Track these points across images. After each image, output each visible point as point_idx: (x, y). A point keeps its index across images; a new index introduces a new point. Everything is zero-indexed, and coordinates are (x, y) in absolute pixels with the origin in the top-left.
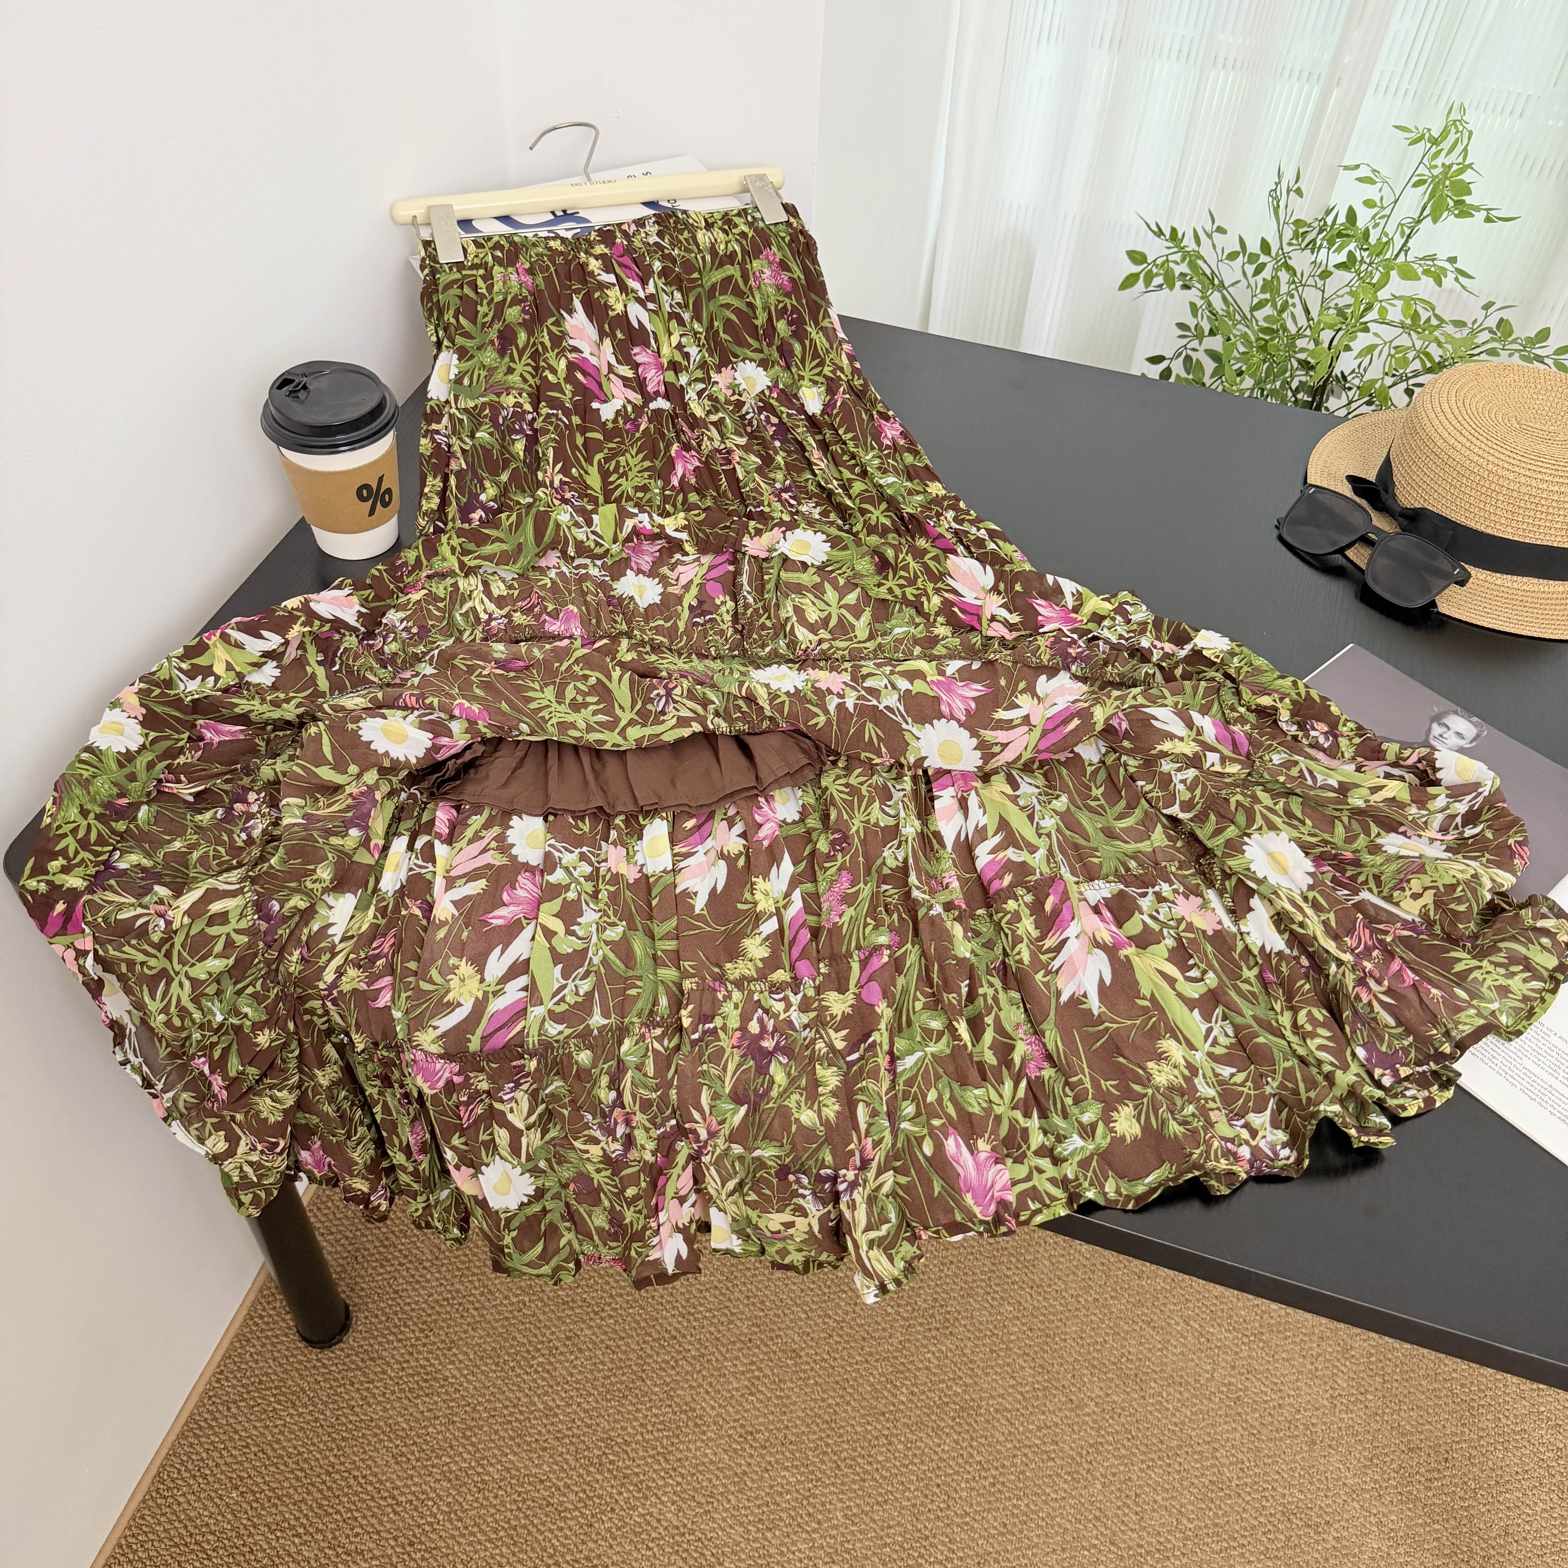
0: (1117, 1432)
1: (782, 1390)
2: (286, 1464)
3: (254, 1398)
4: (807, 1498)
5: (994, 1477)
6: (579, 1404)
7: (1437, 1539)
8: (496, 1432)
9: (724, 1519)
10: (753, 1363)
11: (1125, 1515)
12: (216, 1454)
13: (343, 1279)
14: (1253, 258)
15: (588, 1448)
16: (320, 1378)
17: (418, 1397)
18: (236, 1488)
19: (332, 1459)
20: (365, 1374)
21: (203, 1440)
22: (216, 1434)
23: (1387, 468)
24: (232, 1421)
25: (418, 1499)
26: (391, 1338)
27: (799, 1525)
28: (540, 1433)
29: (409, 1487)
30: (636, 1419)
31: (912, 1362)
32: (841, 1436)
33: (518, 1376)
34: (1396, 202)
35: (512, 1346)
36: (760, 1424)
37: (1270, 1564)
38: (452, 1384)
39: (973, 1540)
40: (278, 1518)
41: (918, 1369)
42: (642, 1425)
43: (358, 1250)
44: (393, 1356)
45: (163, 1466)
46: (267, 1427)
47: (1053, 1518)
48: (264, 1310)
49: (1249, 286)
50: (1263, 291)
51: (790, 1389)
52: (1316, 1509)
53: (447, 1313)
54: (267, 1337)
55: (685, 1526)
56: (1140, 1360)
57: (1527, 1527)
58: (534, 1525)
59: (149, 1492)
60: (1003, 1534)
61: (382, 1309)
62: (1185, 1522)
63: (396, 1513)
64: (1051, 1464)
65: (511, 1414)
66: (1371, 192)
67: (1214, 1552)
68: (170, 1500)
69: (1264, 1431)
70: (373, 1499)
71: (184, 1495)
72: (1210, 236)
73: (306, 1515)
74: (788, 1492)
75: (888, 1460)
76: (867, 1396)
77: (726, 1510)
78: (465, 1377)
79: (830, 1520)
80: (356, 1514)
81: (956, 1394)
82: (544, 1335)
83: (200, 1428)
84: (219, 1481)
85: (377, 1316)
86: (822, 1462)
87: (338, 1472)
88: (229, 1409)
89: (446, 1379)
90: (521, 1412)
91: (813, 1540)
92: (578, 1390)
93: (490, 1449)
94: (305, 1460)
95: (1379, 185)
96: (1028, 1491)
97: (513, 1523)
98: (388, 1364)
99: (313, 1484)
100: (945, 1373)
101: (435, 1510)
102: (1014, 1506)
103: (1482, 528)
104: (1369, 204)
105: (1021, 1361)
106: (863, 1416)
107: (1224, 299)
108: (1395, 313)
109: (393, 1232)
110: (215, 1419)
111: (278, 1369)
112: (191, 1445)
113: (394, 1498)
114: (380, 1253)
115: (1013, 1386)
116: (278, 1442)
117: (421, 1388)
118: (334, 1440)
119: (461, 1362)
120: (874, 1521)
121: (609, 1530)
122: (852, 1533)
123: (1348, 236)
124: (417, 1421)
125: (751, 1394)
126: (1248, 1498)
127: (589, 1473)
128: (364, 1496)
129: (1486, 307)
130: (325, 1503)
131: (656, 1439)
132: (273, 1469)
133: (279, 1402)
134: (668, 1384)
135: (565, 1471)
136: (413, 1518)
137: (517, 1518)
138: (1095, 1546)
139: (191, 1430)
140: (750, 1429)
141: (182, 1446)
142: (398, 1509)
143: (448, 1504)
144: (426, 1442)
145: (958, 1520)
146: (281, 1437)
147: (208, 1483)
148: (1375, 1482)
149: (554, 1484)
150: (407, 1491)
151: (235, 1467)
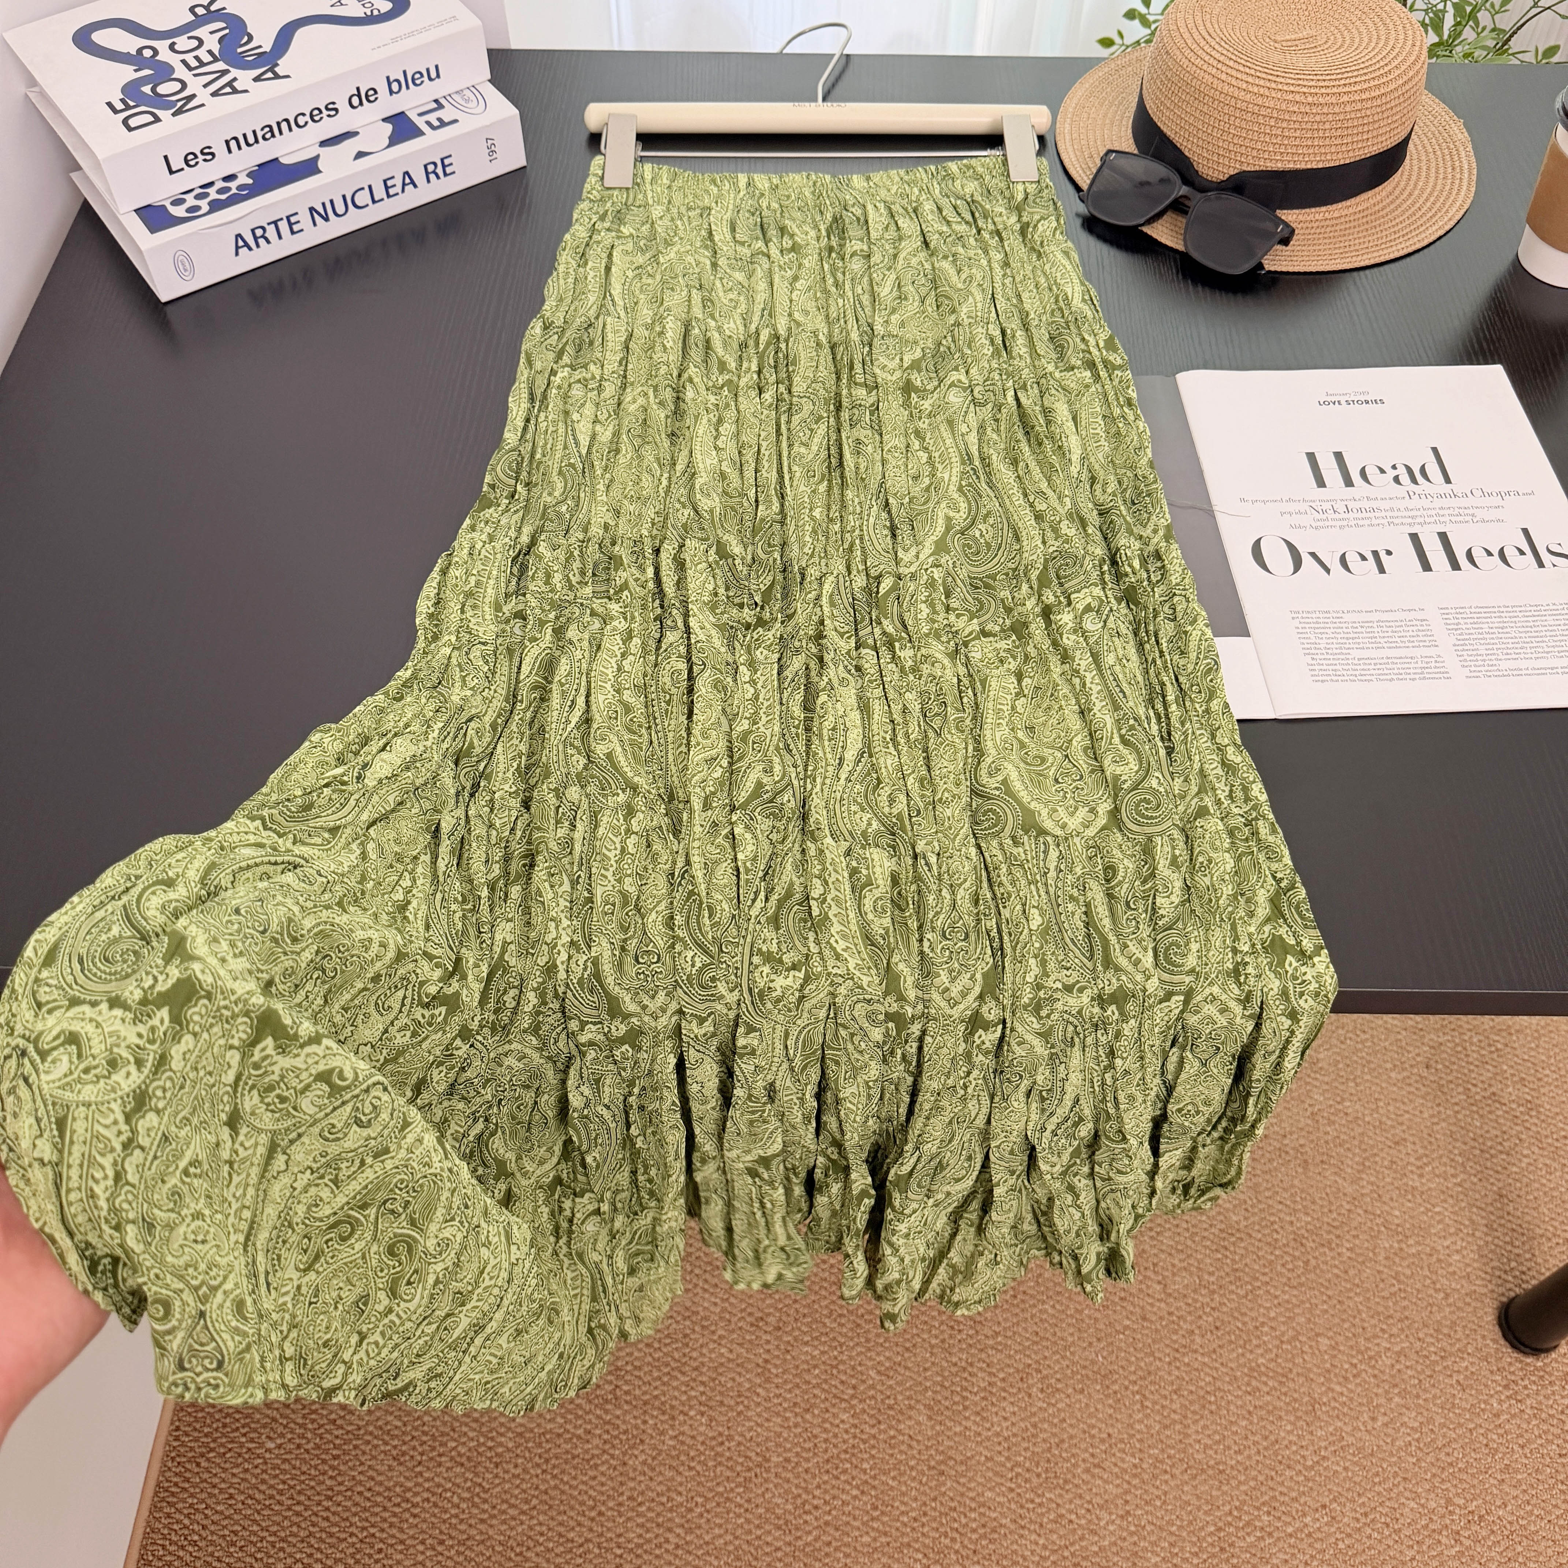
2: (279, 1503)
3: (222, 1445)
7: (1440, 1222)
9: (759, 1415)
12: (199, 1517)
18: (233, 1544)
19: (329, 1483)
21: (180, 1506)
22: (192, 1496)
24: (205, 1476)
25: (434, 1494)
27: (835, 1396)
29: (420, 1485)
39: (1010, 1356)
45: (144, 1547)
46: (246, 1471)
47: (1080, 1312)
52: (1325, 1227)
55: (720, 1434)
58: (565, 1483)
60: (1036, 1343)
62: (1206, 1277)
63: (415, 1516)
70: (385, 1509)
73: (319, 1550)
74: (815, 1367)
77: (758, 1404)
79: (864, 1382)
80: (372, 1530)
83: (173, 1494)
84: (212, 1543)
86: (841, 1325)
87: (339, 1493)
88: (198, 1465)
91: (853, 1407)
94: (300, 1492)
97: (542, 1487)
99: (315, 1515)
101: (456, 1499)
102: (1041, 1311)
110: (187, 1480)
112: (169, 1516)
113: (408, 1501)
116: (263, 1481)
118: (324, 1462)
120: (909, 1369)
121: (644, 1463)
122: (891, 1387)
126: (1259, 1236)
127: (607, 1412)
128: (377, 1510)
130: (335, 1530)
132: (267, 1512)
133: (252, 1440)
135: (581, 1417)
136: (435, 1516)
137: (545, 1481)
138: (1127, 1327)
139: (163, 1500)
140: (760, 1315)
141: (158, 1519)
142: (416, 1511)
143: (468, 1489)
144: (425, 1433)
145: (991, 1342)
146: (265, 1476)
147: (200, 1549)
148: (1372, 1184)
149: (574, 1435)
150: (421, 1489)
151: (225, 1523)
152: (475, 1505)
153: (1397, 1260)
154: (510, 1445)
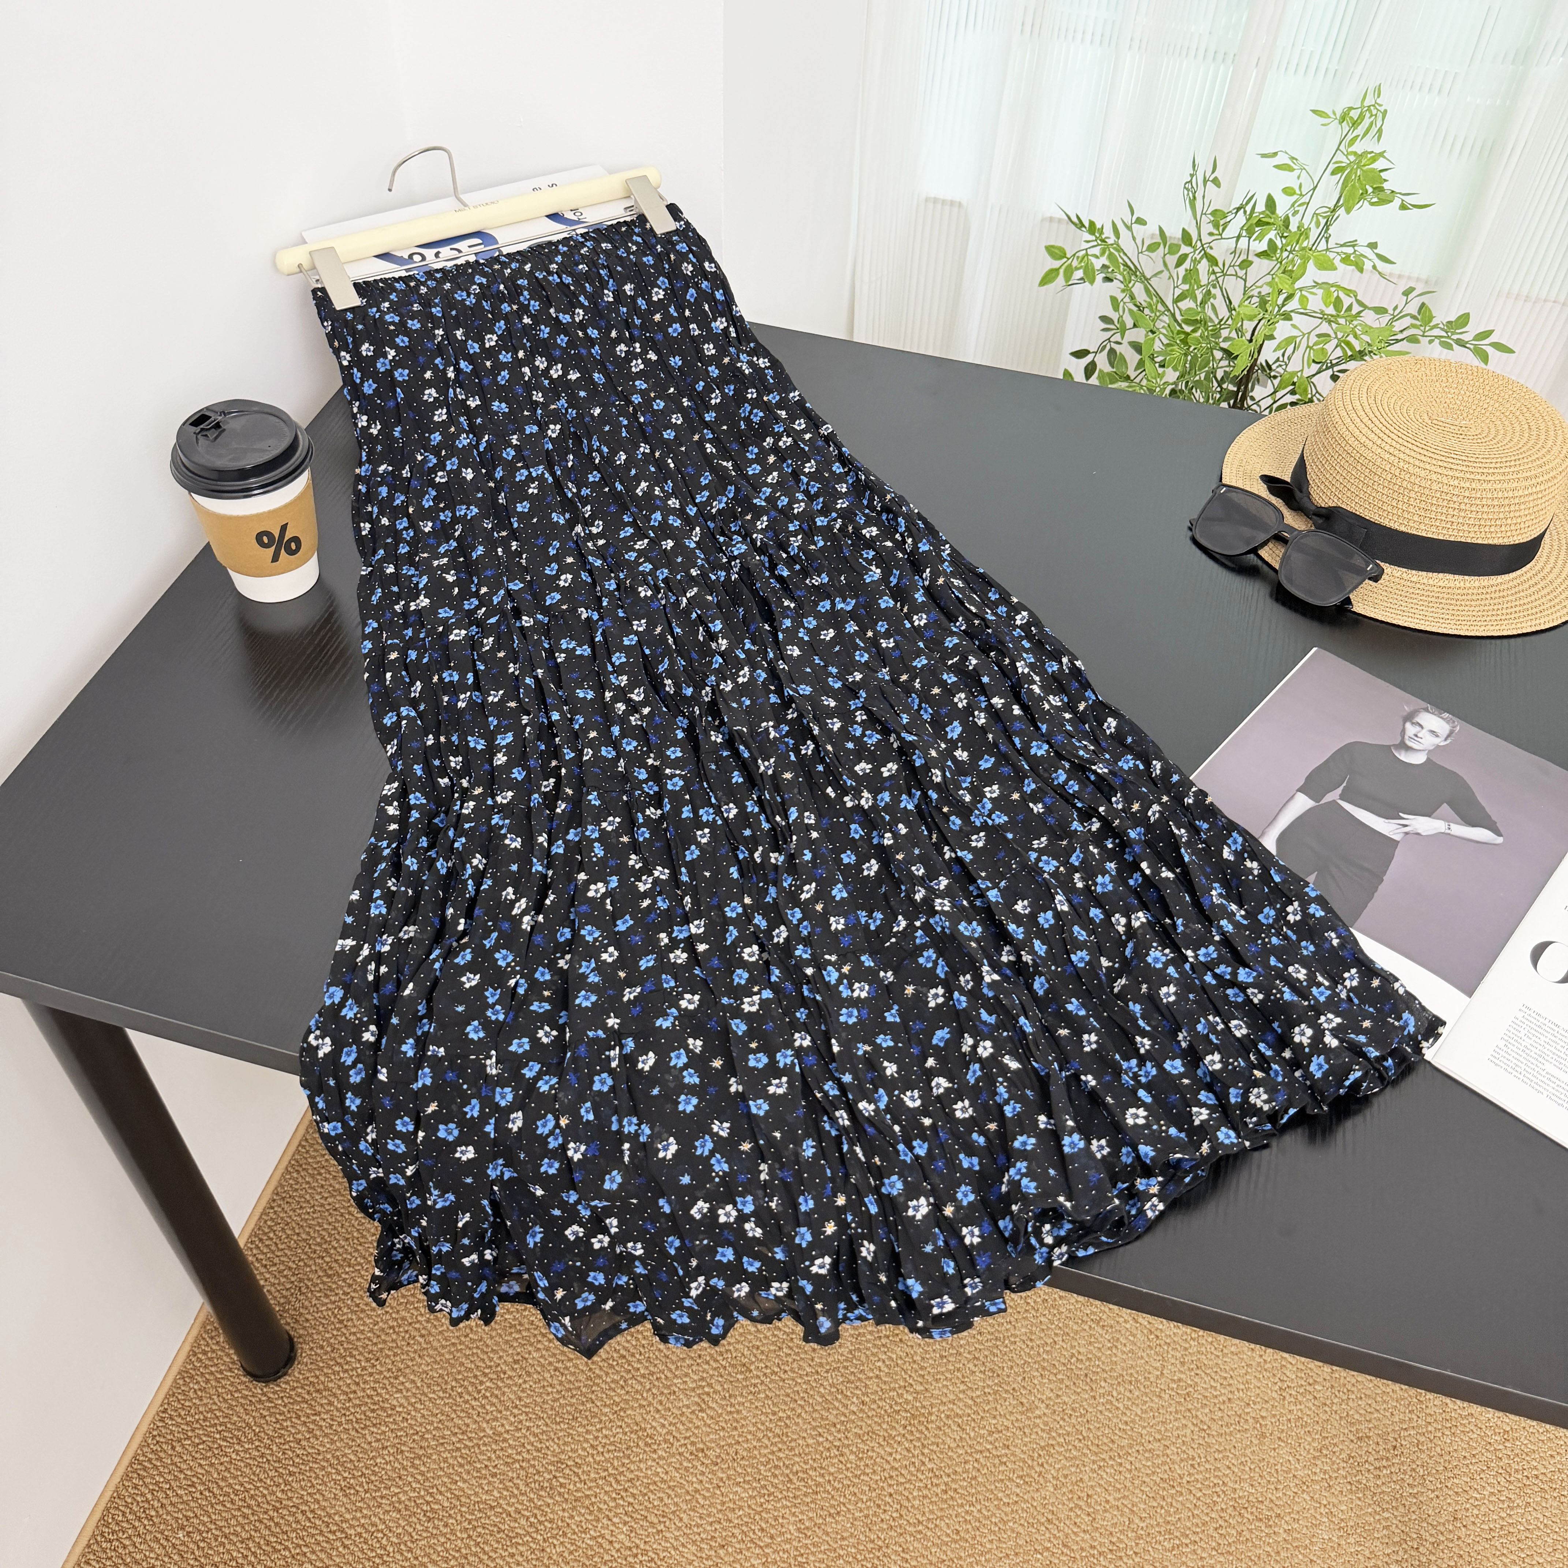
0: (1068, 1434)
1: (732, 1405)
2: (232, 1502)
3: (198, 1436)
4: (759, 1513)
5: (946, 1484)
6: (528, 1428)
7: (1386, 1528)
8: (445, 1460)
9: (676, 1539)
10: (703, 1379)
11: (1077, 1516)
12: (161, 1495)
13: (287, 1311)
14: (1173, 249)
15: (538, 1472)
16: (265, 1413)
17: (366, 1427)
18: (183, 1528)
19: (279, 1495)
20: (311, 1407)
21: (148, 1480)
22: (160, 1474)
23: (1301, 466)
24: (177, 1460)
25: (367, 1531)
26: (337, 1368)
27: (752, 1541)
28: (489, 1459)
29: (358, 1520)
30: (586, 1441)
31: (862, 1371)
32: (792, 1449)
33: (466, 1402)
34: (1314, 189)
35: (459, 1372)
36: (711, 1441)
37: (1222, 1559)
38: (400, 1413)
39: (926, 1548)
40: (226, 1557)
41: (870, 1378)
42: (592, 1446)
43: (301, 1280)
44: (339, 1387)
45: (107, 1509)
46: (212, 1465)
47: (1005, 1523)
48: (208, 1345)
49: (1171, 277)
50: (1185, 281)
51: (739, 1404)
52: (1267, 1503)
53: (393, 1341)
54: (212, 1373)
55: (637, 1547)
56: (1089, 1359)
57: (1476, 1512)
58: (485, 1553)
59: (94, 1536)
60: (956, 1542)
61: (327, 1340)
62: (1137, 1521)
63: (345, 1547)
64: (1002, 1468)
65: (460, 1441)
66: (1289, 179)
67: (1166, 1550)
68: (116, 1543)
69: (1214, 1427)
70: (321, 1533)
71: (129, 1538)
72: (1129, 228)
73: (254, 1553)
74: (740, 1508)
75: (839, 1471)
76: (818, 1408)
77: (679, 1529)
78: (412, 1405)
79: (782, 1534)
80: (305, 1549)
81: (907, 1402)
82: (491, 1360)
83: (145, 1469)
84: (165, 1522)
85: (322, 1347)
86: (775, 1476)
87: (285, 1507)
88: (173, 1448)
89: (393, 1408)
90: (470, 1439)
91: (766, 1555)
92: (527, 1414)
93: (439, 1477)
94: (252, 1497)
95: (1297, 172)
96: (980, 1497)
97: (464, 1551)
98: (335, 1395)
99: (261, 1522)
100: (896, 1381)
101: (384, 1542)
102: (967, 1512)
103: (1395, 526)
104: (1288, 191)
105: (971, 1365)
106: (814, 1428)
107: (1147, 290)
108: (1316, 302)
109: (336, 1261)
110: (160, 1459)
111: (223, 1405)
112: (135, 1487)
113: (343, 1531)
114: (323, 1283)
115: (963, 1392)
116: (224, 1479)
117: (369, 1418)
118: (281, 1475)
119: (408, 1390)
120: (827, 1534)
121: (561, 1555)
122: (806, 1546)
123: (1268, 224)
124: (365, 1452)
125: (702, 1410)
126: (1199, 1494)
127: (540, 1497)
128: (313, 1531)
129: (1406, 293)
130: (273, 1539)
131: (607, 1461)
132: (219, 1507)
133: (224, 1440)
134: (618, 1404)
135: (515, 1496)
136: (362, 1551)
137: (468, 1546)
138: (1048, 1549)
139: (136, 1470)
140: (701, 1446)
141: (126, 1488)
142: (347, 1542)
143: (398, 1536)
144: (375, 1473)
145: (911, 1529)
146: (227, 1474)
147: (154, 1524)
148: (1325, 1472)
149: (505, 1510)
150: (356, 1523)
151: (181, 1507)
152: (400, 1552)
153: (1333, 1554)
154: (446, 1504)
